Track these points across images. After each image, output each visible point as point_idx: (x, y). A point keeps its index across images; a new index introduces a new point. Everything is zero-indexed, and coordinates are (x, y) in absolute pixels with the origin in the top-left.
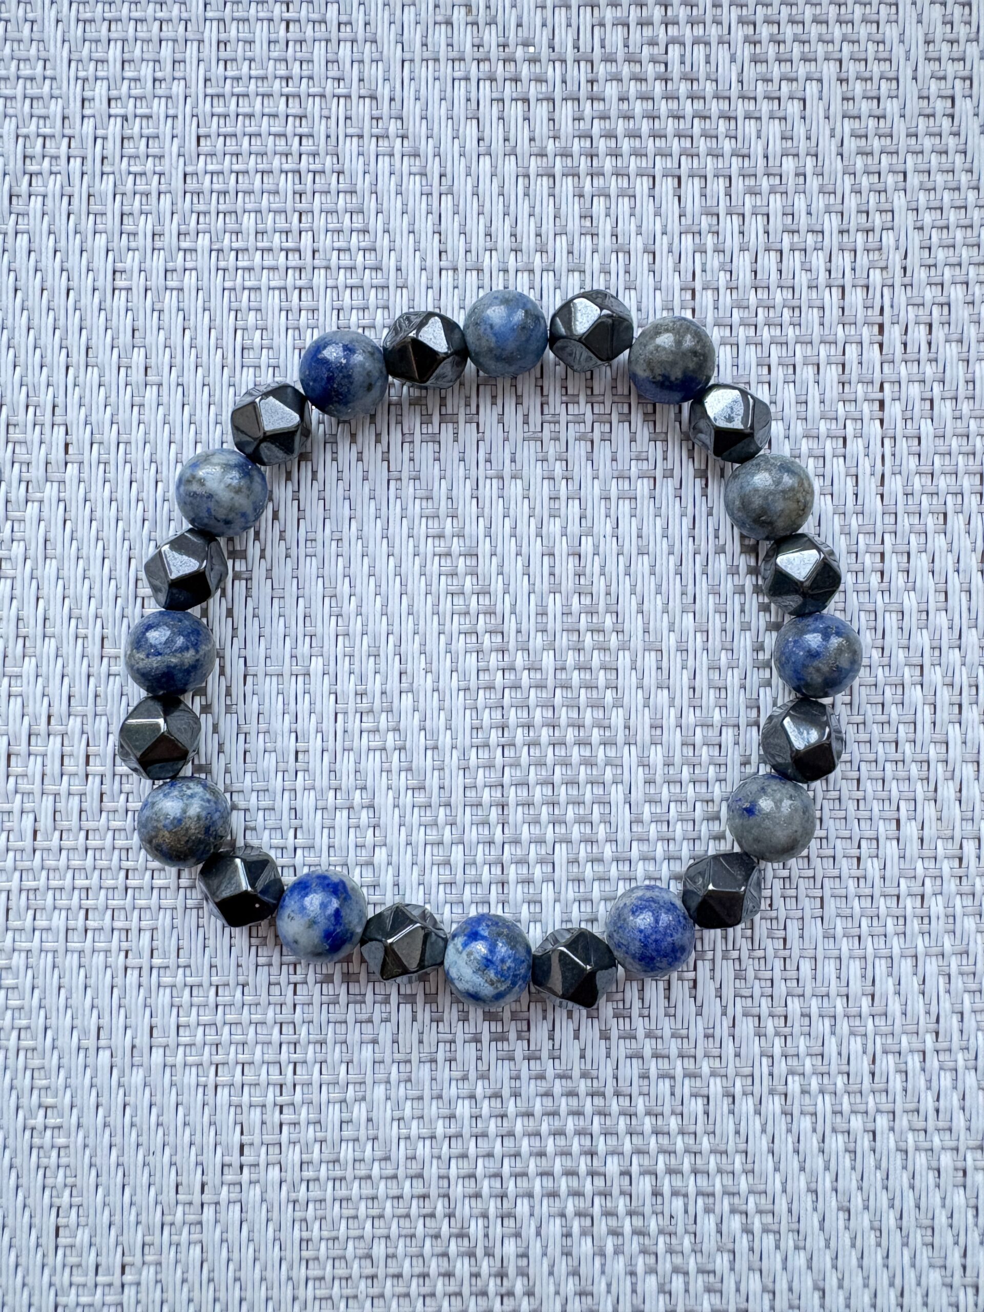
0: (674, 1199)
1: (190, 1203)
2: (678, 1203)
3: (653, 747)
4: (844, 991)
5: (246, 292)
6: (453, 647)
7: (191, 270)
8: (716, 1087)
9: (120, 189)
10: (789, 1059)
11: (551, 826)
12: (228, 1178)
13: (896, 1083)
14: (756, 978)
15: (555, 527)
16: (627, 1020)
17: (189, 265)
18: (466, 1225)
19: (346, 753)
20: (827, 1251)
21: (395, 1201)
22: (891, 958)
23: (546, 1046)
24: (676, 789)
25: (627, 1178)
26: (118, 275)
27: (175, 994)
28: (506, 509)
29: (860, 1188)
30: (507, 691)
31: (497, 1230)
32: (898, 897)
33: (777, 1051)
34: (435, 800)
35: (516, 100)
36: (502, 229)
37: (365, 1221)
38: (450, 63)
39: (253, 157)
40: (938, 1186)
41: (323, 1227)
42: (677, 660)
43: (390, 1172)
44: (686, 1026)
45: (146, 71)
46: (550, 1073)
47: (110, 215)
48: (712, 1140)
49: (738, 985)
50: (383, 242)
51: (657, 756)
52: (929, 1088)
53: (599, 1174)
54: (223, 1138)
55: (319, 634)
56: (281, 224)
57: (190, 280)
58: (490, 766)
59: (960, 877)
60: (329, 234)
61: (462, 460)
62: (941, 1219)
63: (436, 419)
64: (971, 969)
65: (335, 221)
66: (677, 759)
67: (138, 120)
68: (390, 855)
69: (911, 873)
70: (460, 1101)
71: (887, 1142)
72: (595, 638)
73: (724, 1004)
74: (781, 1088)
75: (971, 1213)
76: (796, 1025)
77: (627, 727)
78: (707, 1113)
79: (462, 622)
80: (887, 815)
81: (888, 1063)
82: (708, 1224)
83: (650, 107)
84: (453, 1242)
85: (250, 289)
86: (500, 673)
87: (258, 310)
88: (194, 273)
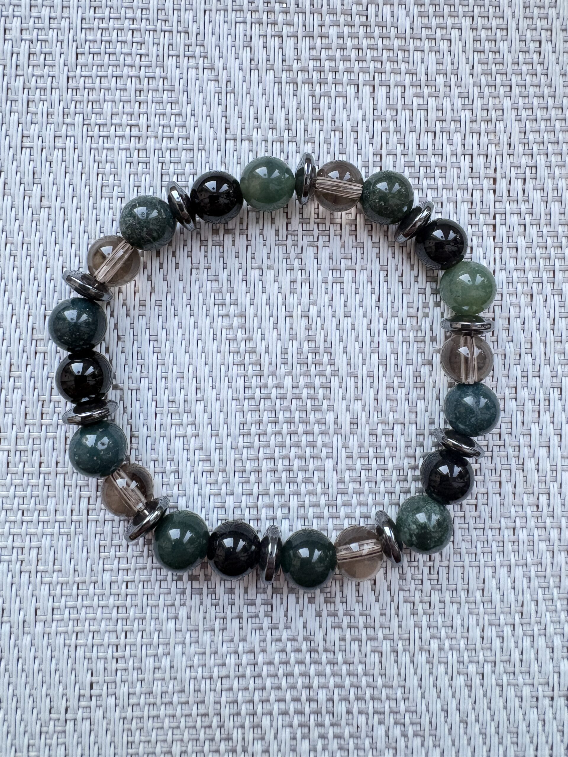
0: (360, 716)
1: (59, 720)
2: (362, 719)
3: (352, 436)
4: (466, 587)
5: (105, 151)
6: (229, 373)
7: (71, 136)
8: (386, 646)
9: (28, 85)
10: (432, 629)
11: (288, 484)
12: (83, 703)
13: (497, 643)
14: (412, 579)
15: (293, 300)
16: (333, 605)
17: (69, 133)
18: (231, 732)
19: (162, 438)
20: (453, 748)
21: (187, 718)
22: (495, 567)
23: (282, 620)
24: (365, 462)
25: (331, 703)
26: (25, 139)
27: (51, 588)
28: (264, 288)
29: (474, 709)
30: (262, 401)
31: (250, 736)
32: (500, 529)
33: (424, 624)
34: (216, 468)
35: (275, 36)
36: (264, 116)
37: (168, 730)
38: (234, 12)
39: (111, 67)
40: (521, 707)
41: (142, 734)
42: (367, 382)
43: (183, 700)
44: (368, 608)
45: (45, 12)
46: (284, 637)
47: (20, 101)
48: (384, 680)
49: (401, 583)
50: (191, 122)
51: (354, 441)
52: (516, 647)
53: (314, 700)
54: (80, 679)
55: (146, 365)
56: (128, 110)
57: (69, 143)
58: (251, 447)
59: (537, 518)
60: (157, 116)
61: (237, 257)
62: (523, 727)
63: (222, 233)
64: (543, 573)
65: (161, 108)
66: (366, 444)
67: (39, 42)
68: (188, 502)
69: (508, 515)
70: (228, 656)
71: (491, 680)
72: (317, 368)
73: (392, 595)
74: (426, 647)
75: (541, 723)
76: (437, 608)
77: (336, 423)
78: (381, 662)
79: (235, 357)
80: (494, 478)
81: (491, 632)
82: (380, 732)
83: (357, 42)
84: (223, 743)
85: (107, 149)
86: (258, 389)
87: (112, 162)
88: (72, 138)
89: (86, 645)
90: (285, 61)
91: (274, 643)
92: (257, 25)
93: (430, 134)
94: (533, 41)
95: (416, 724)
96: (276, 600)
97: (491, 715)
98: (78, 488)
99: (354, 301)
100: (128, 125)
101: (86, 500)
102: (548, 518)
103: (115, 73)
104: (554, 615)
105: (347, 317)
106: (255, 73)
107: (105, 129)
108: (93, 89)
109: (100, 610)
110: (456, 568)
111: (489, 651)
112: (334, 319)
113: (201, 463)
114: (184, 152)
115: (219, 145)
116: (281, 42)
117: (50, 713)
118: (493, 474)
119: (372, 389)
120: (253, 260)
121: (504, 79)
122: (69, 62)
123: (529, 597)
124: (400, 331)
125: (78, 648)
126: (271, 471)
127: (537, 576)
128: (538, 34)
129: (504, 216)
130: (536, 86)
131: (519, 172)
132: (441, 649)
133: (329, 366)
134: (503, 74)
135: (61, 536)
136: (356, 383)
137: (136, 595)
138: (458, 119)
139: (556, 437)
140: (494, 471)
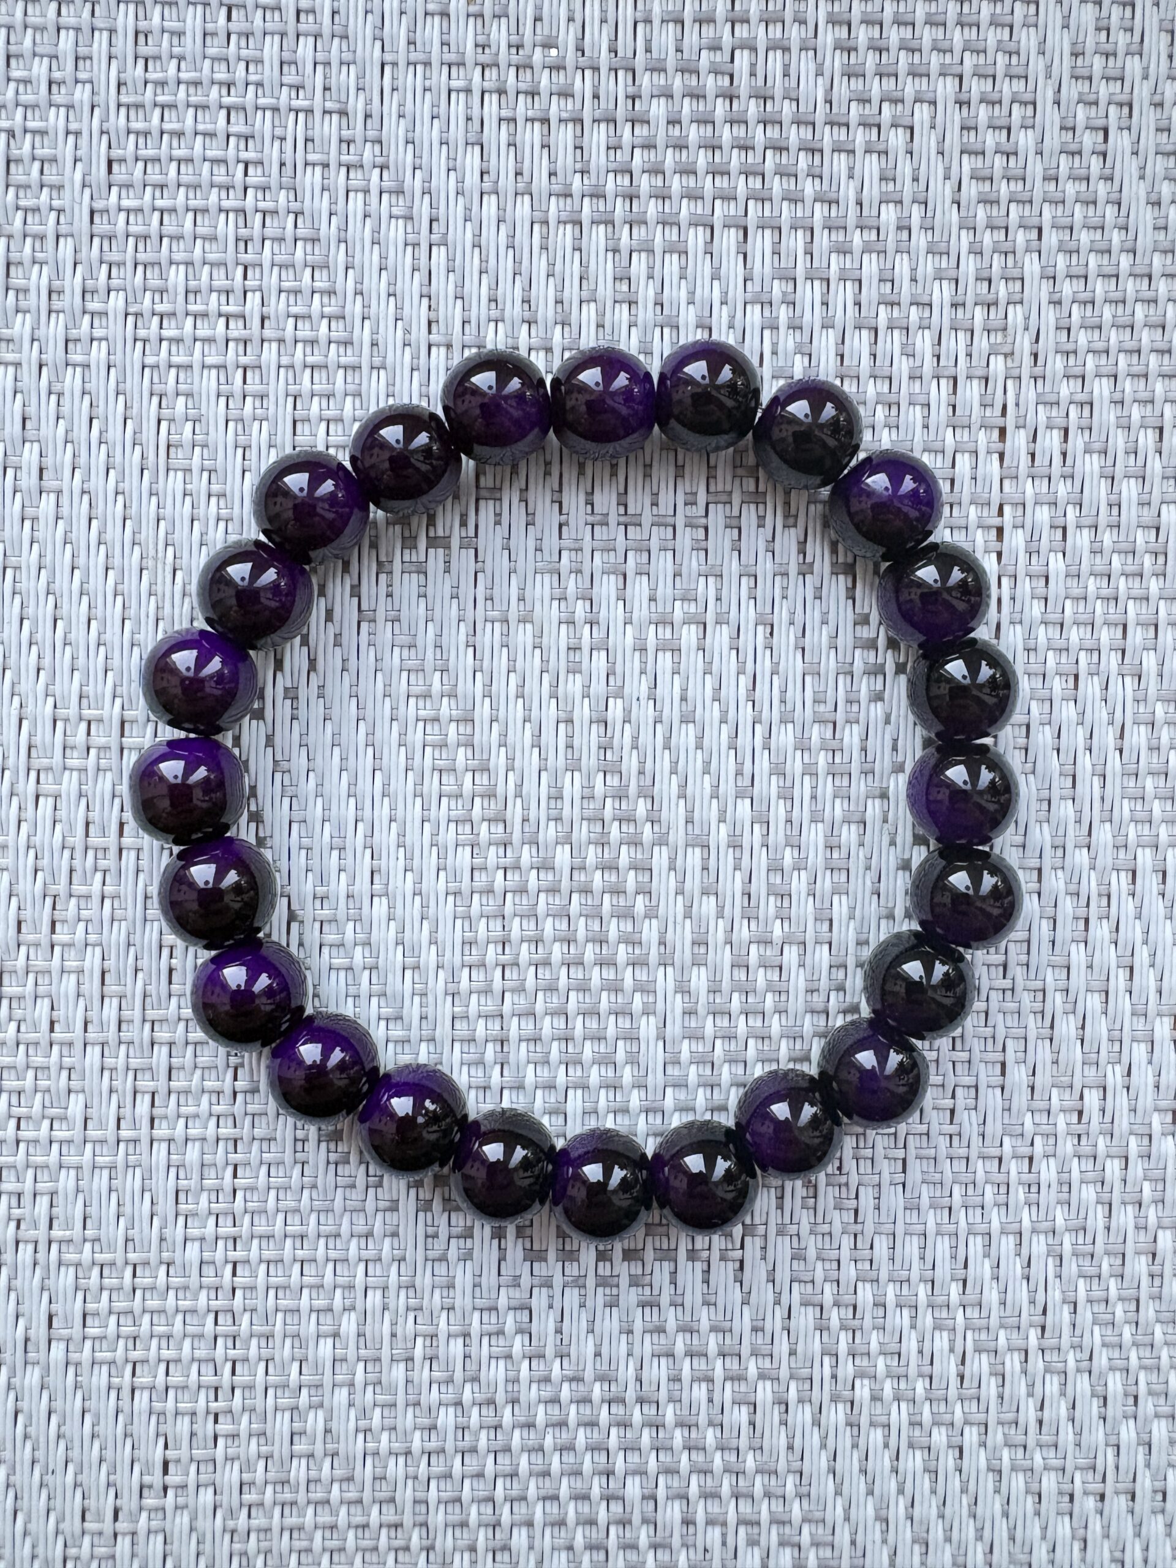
89: (152, 1388)
90: (555, 174)
91: (534, 1386)
92: (495, 97)
93: (865, 333)
94: (1092, 129)
95: (825, 1544)
96: (539, 1301)
97: (977, 1530)
98: (131, 1074)
99: (702, 689)
100: (220, 315)
101: (147, 1098)
102: (1101, 1137)
103: (192, 203)
104: (1109, 1332)
105: (687, 722)
106: (491, 202)
107: (173, 323)
108: (146, 237)
109: (179, 1317)
110: (908, 1238)
111: (975, 1403)
112: (658, 726)
113: (383, 1023)
114: (341, 372)
115: (416, 357)
116: (546, 132)
117: (83, 1519)
118: (990, 1047)
119: (738, 873)
120: (489, 602)
121: (1027, 213)
122: (92, 179)
123: (1058, 1295)
124: (799, 753)
125: (137, 1394)
126: (528, 1040)
127: (1075, 1254)
128: (1102, 113)
129: (1020, 509)
130: (1095, 228)
131: (1054, 414)
132: (876, 1398)
133: (649, 824)
134: (1024, 202)
135: (97, 1171)
136: (705, 860)
137: (253, 1288)
138: (926, 299)
139: (1121, 971)
140: (990, 1041)
